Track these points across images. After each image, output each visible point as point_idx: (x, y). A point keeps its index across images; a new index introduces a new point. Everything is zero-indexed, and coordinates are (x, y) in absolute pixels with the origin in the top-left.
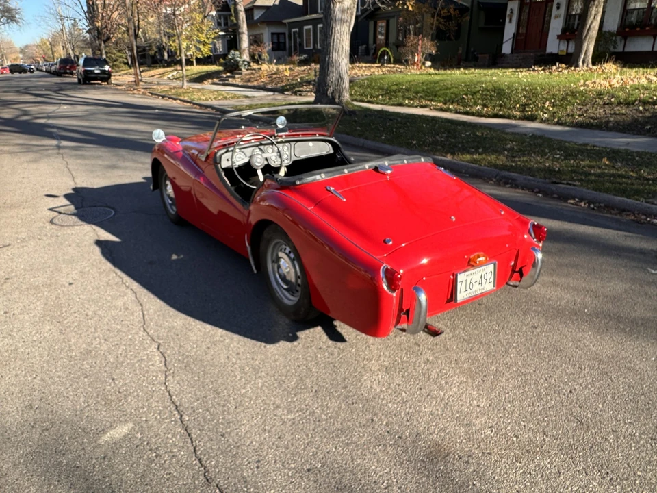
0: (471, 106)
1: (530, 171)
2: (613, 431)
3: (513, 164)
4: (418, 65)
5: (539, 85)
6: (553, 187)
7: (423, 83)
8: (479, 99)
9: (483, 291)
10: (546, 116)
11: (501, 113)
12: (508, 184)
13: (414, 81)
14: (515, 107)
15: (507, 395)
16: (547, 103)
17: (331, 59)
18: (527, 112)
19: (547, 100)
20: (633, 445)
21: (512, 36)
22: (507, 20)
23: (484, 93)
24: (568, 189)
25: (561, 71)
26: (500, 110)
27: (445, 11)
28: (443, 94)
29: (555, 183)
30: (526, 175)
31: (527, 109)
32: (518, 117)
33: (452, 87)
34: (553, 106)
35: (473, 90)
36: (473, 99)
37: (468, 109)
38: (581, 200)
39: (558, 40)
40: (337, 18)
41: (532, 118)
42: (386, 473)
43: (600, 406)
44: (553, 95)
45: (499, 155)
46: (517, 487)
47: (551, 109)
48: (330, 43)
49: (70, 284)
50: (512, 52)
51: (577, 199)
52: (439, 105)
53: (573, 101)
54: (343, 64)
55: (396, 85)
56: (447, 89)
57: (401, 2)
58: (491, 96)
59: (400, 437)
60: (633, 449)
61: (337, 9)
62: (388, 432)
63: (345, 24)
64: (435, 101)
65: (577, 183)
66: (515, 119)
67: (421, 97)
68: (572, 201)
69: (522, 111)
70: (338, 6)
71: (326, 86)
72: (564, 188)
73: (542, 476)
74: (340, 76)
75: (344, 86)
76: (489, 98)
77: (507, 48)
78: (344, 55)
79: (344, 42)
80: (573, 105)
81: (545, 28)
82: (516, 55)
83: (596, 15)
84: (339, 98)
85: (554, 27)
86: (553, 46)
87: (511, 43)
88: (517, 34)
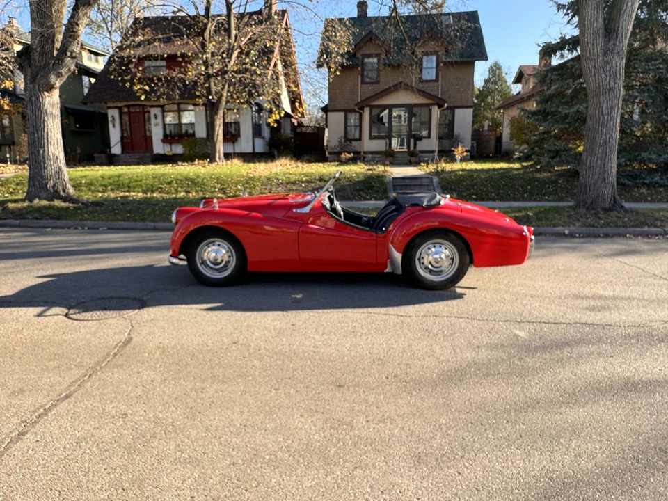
0: (175, 193)
5: (220, 174)
8: (177, 187)
16: (239, 186)
17: (46, 152)
19: (236, 184)
21: (119, 139)
22: (110, 125)
23: (178, 183)
33: (142, 180)
34: (245, 188)
35: (165, 181)
36: (172, 187)
37: (174, 196)
39: (162, 144)
40: (47, 111)
44: (237, 181)
48: (43, 136)
50: (122, 153)
52: (140, 195)
53: (255, 183)
54: (61, 157)
56: (136, 181)
58: (187, 184)
61: (46, 103)
63: (57, 118)
64: (133, 192)
71: (43, 179)
74: (60, 169)
75: (66, 179)
77: (116, 149)
79: (58, 136)
80: (258, 186)
81: (148, 134)
82: (128, 155)
83: (220, 125)
84: (64, 191)
85: (157, 133)
86: (159, 148)
87: (119, 145)
88: (122, 138)
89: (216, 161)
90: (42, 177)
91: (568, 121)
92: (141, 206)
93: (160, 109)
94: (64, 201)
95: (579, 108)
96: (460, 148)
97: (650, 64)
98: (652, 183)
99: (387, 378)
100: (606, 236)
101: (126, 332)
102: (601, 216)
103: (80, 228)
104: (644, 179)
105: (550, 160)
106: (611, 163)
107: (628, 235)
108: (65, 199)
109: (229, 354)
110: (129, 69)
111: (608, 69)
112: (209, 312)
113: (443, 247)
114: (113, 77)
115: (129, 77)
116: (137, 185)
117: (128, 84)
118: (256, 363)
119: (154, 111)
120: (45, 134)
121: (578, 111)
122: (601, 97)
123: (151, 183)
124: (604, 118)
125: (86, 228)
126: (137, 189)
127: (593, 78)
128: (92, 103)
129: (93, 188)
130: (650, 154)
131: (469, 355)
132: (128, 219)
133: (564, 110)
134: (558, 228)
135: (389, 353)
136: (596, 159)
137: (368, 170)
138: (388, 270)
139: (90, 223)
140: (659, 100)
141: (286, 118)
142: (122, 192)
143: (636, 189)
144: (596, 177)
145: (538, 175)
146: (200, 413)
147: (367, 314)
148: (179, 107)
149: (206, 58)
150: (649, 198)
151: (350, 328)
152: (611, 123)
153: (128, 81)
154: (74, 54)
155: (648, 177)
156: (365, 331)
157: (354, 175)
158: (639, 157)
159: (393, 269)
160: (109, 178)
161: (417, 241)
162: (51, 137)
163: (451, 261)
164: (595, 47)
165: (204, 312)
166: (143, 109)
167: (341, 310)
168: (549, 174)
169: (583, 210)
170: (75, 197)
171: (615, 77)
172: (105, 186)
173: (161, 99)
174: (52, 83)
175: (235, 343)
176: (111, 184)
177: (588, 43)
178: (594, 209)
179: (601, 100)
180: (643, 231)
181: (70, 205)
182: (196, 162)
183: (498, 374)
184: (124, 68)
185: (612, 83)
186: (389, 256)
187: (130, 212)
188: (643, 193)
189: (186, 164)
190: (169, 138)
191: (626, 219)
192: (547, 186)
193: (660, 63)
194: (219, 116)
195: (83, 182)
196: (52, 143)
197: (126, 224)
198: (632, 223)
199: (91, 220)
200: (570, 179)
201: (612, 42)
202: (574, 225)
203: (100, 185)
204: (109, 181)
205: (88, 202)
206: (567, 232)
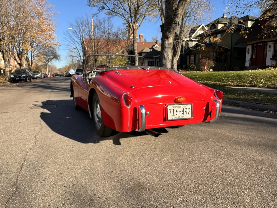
0: (226, 82)
1: (247, 100)
2: (249, 188)
3: (239, 98)
4: (206, 70)
5: (258, 73)
6: (257, 106)
7: (206, 75)
8: (230, 79)
9: (185, 118)
10: (261, 85)
11: (240, 84)
12: (235, 105)
13: (202, 74)
14: (246, 82)
15: (191, 169)
16: (262, 80)
18: (253, 84)
19: (262, 79)
20: (260, 196)
21: (249, 59)
22: (247, 53)
23: (233, 77)
24: (264, 106)
25: (271, 70)
26: (240, 83)
27: (219, 50)
28: (214, 78)
29: (258, 104)
30: (244, 101)
31: (253, 83)
32: (248, 86)
33: (219, 76)
34: (265, 81)
35: (228, 76)
36: (228, 79)
37: (225, 83)
38: (271, 111)
39: (271, 60)
40: (166, 47)
41: (255, 86)
42: (104, 192)
43: (246, 178)
44: (265, 77)
45: (233, 95)
46: (175, 206)
47: (264, 82)
49: (20, 122)
50: (250, 66)
51: (269, 111)
52: (212, 82)
53: (275, 78)
54: (169, 64)
55: (195, 76)
56: (216, 76)
57: (200, 47)
58: (236, 78)
59: (122, 179)
60: (259, 198)
61: (166, 43)
62: (117, 177)
63: (169, 49)
64: (210, 81)
65: (269, 104)
66: (247, 87)
67: (205, 80)
68: (266, 111)
69: (250, 83)
70: (167, 42)
72: (262, 106)
73: (194, 203)
76: (235, 79)
77: (247, 64)
78: (169, 61)
79: (169, 56)
80: (275, 80)
81: (265, 56)
82: (252, 67)
85: (269, 55)
86: (269, 63)
87: (249, 62)
88: (251, 59)
93: (273, 42)
119: (269, 44)
123: (221, 77)
128: (239, 44)
166: (264, 44)
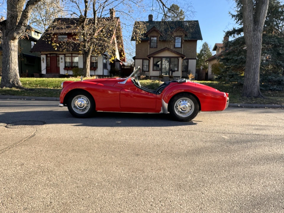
17: (10, 66)
21: (45, 67)
22: (42, 62)
39: (64, 70)
50: (46, 73)
54: (17, 69)
56: (51, 83)
61: (12, 45)
63: (16, 52)
77: (44, 72)
79: (16, 60)
81: (58, 66)
82: (49, 74)
83: (89, 61)
84: (17, 84)
85: (62, 65)
86: (62, 72)
87: (45, 70)
88: (47, 67)
89: (86, 77)
90: (8, 77)
91: (237, 62)
92: (51, 91)
93: (63, 55)
94: (17, 88)
95: (242, 57)
96: (191, 75)
97: (271, 39)
98: (273, 89)
99: (162, 152)
100: (256, 107)
101: (33, 132)
102: (254, 100)
103: (23, 99)
104: (270, 87)
105: (230, 79)
106: (257, 77)
107: (266, 107)
108: (17, 87)
109: (82, 142)
110: (51, 36)
111: (255, 37)
112: (76, 127)
113: (187, 101)
114: (43, 39)
115: (50, 39)
116: (51, 84)
117: (50, 42)
118: (96, 145)
119: (61, 56)
120: (10, 58)
121: (241, 58)
122: (253, 49)
123: (57, 84)
124: (254, 58)
125: (26, 99)
126: (51, 86)
127: (249, 41)
128: (34, 52)
129: (31, 85)
130: (272, 77)
131: (201, 144)
132: (45, 96)
133: (236, 58)
134: (235, 104)
135: (163, 143)
136: (251, 75)
137: (152, 82)
138: (162, 112)
139: (27, 97)
140: (275, 54)
141: (118, 62)
142: (44, 87)
143: (266, 92)
144: (251, 83)
145: (225, 85)
146: (63, 164)
147: (151, 129)
148: (72, 55)
149: (84, 32)
150: (272, 95)
151: (143, 133)
152: (257, 60)
153: (50, 41)
154: (25, 25)
155: (271, 87)
156: (151, 134)
157: (146, 83)
158: (268, 78)
159: (163, 111)
160: (39, 81)
161: (175, 98)
162: (13, 60)
163: (190, 108)
164: (249, 28)
165: (73, 127)
166: (56, 55)
167: (139, 127)
168: (229, 85)
169: (245, 97)
170: (22, 87)
171: (258, 40)
172: (37, 84)
173: (64, 51)
174: (15, 36)
175: (86, 138)
176: (39, 84)
177: (246, 26)
178: (250, 97)
179: (253, 50)
180: (272, 106)
181: (20, 90)
182: (78, 77)
183: (217, 152)
184: (48, 36)
185: (257, 43)
186: (162, 105)
187: (46, 93)
188: (269, 93)
189: (73, 78)
190: (67, 68)
191: (264, 101)
192: (229, 89)
193: (275, 39)
194: (88, 58)
195: (27, 82)
196: (13, 63)
197: (43, 98)
198: (267, 103)
199: (28, 96)
200: (238, 87)
201: (257, 26)
202: (242, 103)
203: (35, 84)
204: (39, 82)
205: (28, 89)
206: (239, 105)
